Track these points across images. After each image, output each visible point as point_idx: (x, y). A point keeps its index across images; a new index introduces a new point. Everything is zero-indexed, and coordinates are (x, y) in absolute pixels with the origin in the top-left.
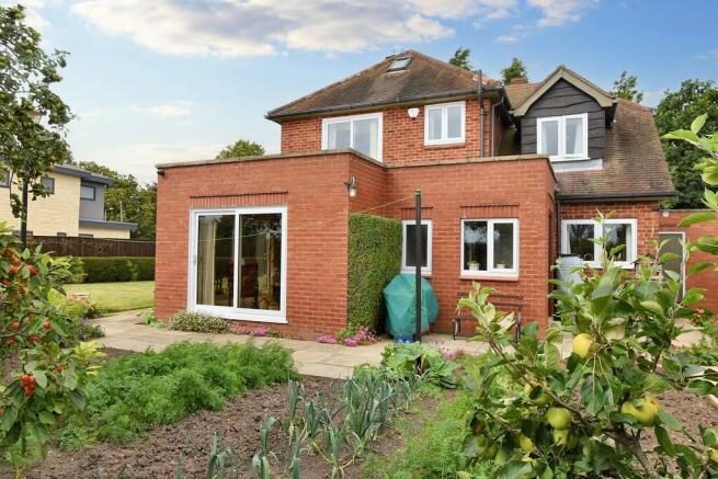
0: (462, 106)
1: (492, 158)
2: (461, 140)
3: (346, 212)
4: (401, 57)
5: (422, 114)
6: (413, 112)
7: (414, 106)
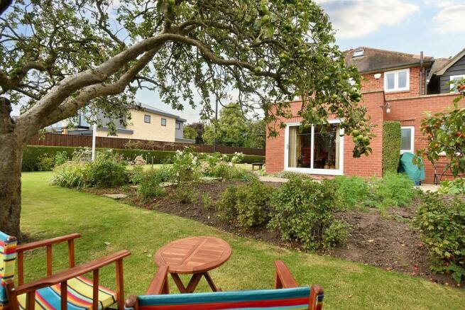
0: (408, 71)
1: (426, 96)
2: (407, 88)
3: (381, 120)
4: (358, 50)
5: (382, 76)
6: (377, 76)
7: (378, 73)
